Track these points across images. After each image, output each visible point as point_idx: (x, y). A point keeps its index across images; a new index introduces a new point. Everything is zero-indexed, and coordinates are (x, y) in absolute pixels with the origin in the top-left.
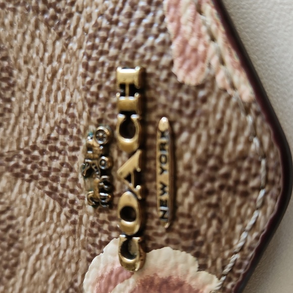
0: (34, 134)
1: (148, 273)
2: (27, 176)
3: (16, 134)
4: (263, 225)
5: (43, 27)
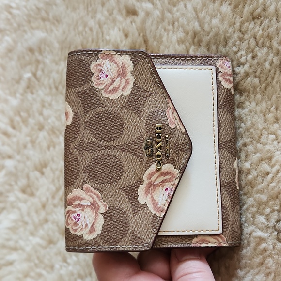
0: (129, 140)
1: (162, 170)
2: (126, 151)
3: (124, 140)
5: (133, 114)
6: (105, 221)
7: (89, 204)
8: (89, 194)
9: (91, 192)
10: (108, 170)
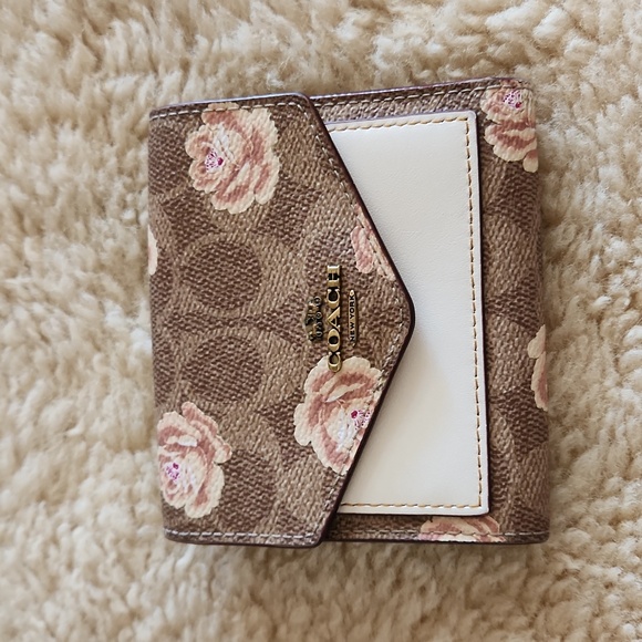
0: (273, 304)
1: (344, 372)
2: (268, 328)
3: (261, 305)
4: (402, 341)
5: (281, 244)
6: (228, 479)
7: (195, 444)
8: (193, 422)
9: (198, 418)
10: (232, 371)
